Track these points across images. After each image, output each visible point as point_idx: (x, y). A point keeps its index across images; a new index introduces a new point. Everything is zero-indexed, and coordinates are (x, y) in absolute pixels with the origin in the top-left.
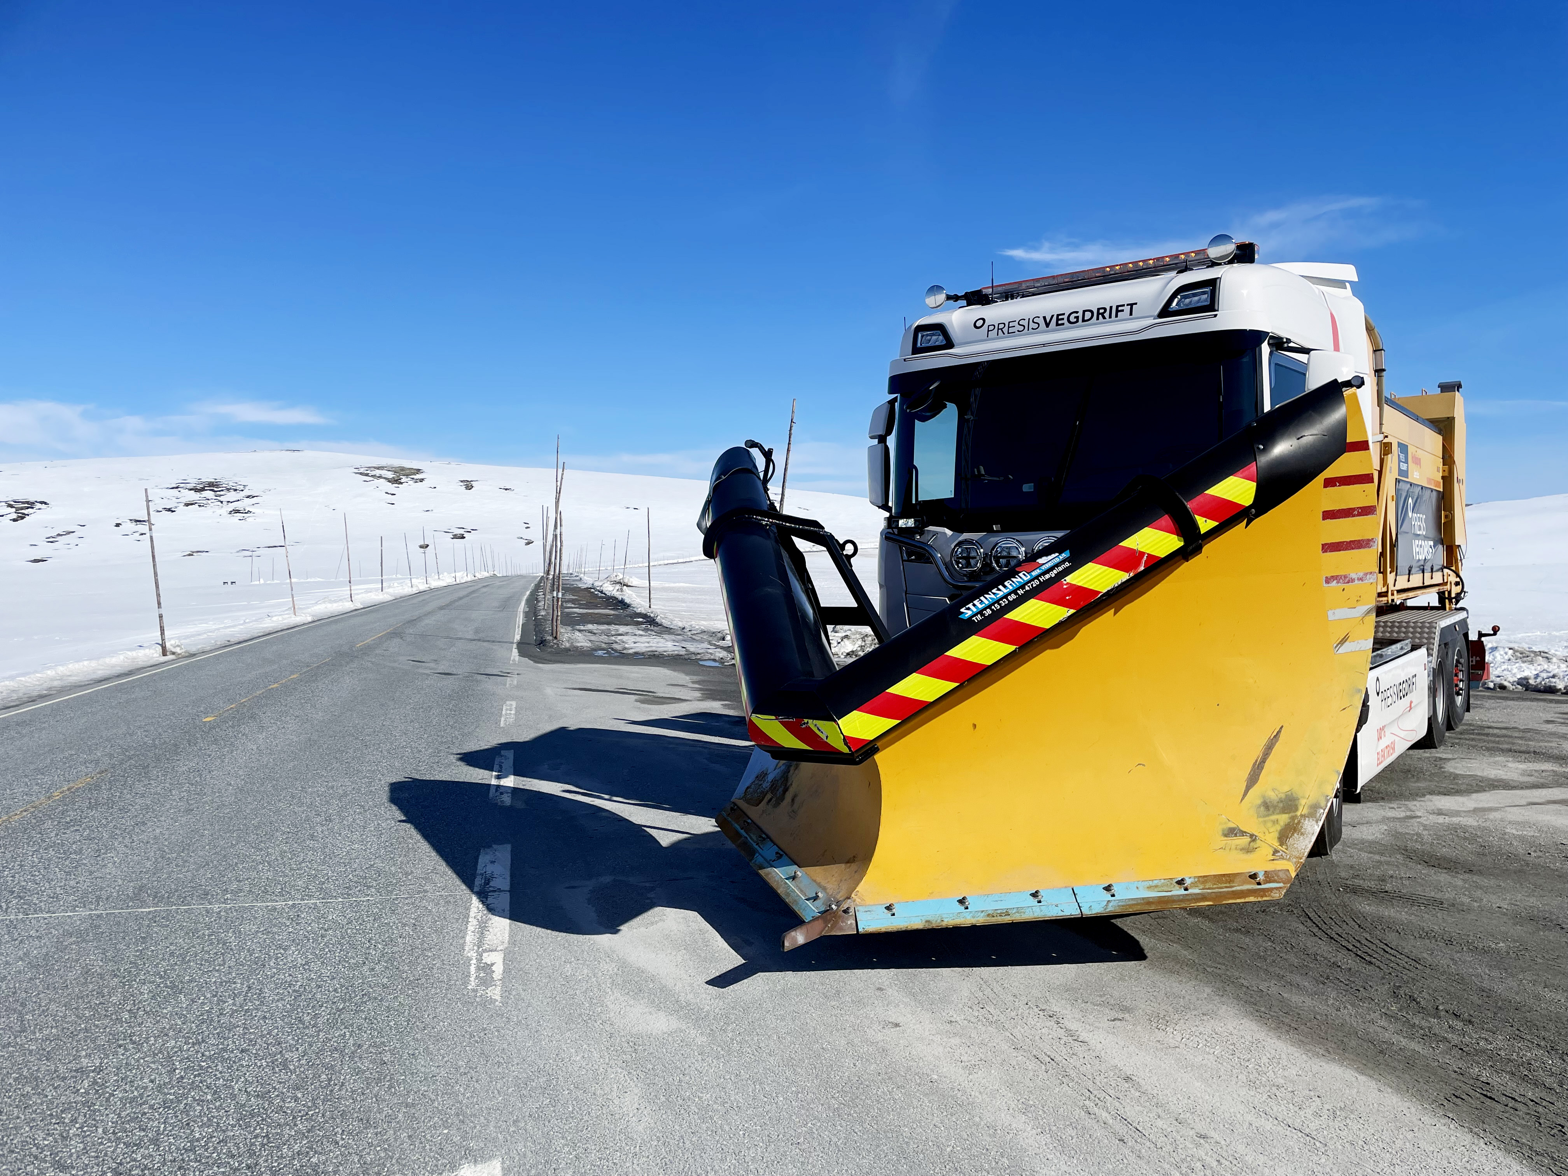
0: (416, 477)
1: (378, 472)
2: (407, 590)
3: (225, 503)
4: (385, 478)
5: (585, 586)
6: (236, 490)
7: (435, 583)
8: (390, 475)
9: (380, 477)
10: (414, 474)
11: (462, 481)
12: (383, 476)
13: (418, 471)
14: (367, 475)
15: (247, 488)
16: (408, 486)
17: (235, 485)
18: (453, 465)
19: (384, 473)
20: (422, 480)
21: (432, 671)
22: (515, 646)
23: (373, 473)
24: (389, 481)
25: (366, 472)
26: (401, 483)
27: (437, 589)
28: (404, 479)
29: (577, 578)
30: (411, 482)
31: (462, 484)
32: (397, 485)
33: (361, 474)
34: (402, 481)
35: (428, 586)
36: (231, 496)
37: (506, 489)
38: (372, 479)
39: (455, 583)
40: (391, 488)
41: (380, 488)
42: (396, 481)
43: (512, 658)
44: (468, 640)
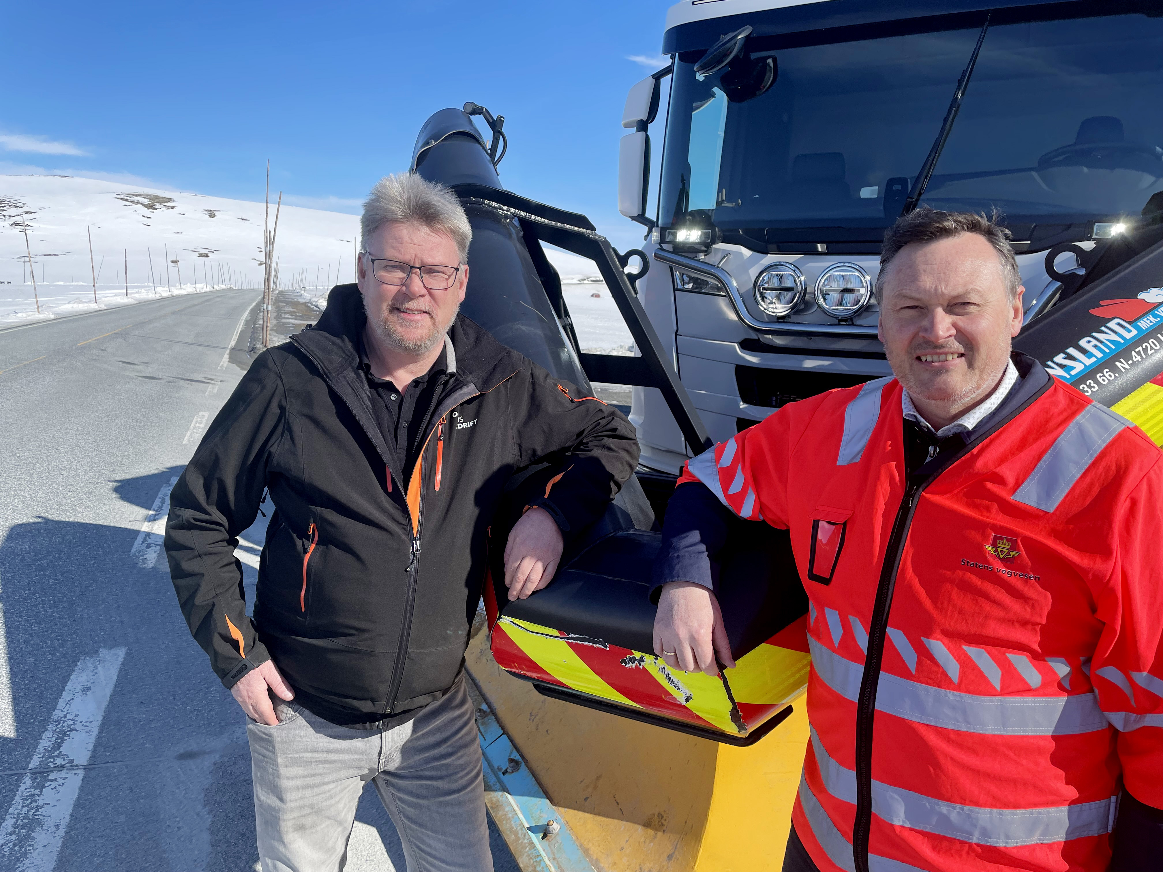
0: (170, 204)
1: (136, 199)
2: (151, 296)
3: (7, 217)
4: (141, 204)
5: (303, 301)
6: (16, 207)
7: (176, 292)
8: (146, 202)
9: (138, 203)
10: (167, 202)
11: (206, 211)
12: (141, 202)
13: (170, 200)
14: (127, 200)
15: (26, 206)
16: (161, 213)
17: (16, 202)
18: (199, 197)
19: (140, 199)
20: (173, 207)
21: (138, 374)
22: (228, 351)
23: (132, 199)
24: (146, 206)
25: (126, 198)
26: (156, 209)
27: (178, 297)
28: (158, 206)
29: (299, 294)
30: (164, 209)
31: (206, 212)
32: (152, 210)
33: (121, 199)
34: (156, 207)
35: (170, 293)
36: (13, 211)
37: (243, 219)
38: (131, 204)
39: (195, 292)
40: (147, 212)
41: (138, 212)
42: (151, 207)
43: (220, 365)
44: (186, 343)
